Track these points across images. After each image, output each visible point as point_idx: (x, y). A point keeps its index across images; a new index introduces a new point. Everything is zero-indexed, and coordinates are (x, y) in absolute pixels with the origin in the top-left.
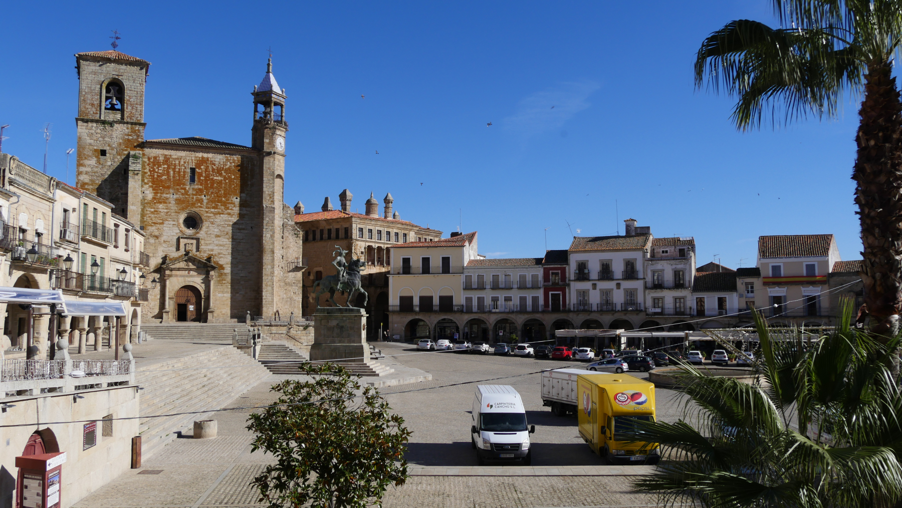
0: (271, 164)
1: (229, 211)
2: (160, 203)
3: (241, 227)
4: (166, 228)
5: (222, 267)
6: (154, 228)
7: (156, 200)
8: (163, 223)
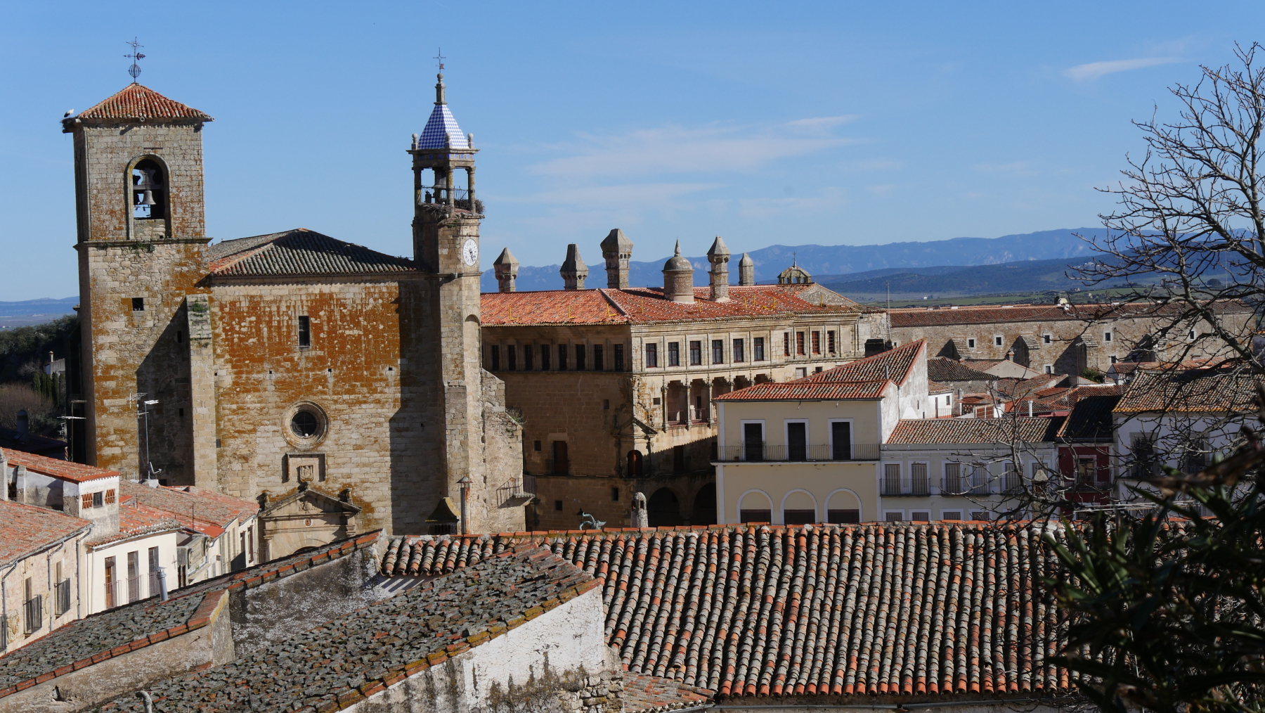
0: (455, 298)
1: (378, 396)
2: (248, 391)
3: (401, 425)
4: (261, 440)
5: (368, 508)
6: (239, 441)
7: (241, 387)
8: (254, 431)
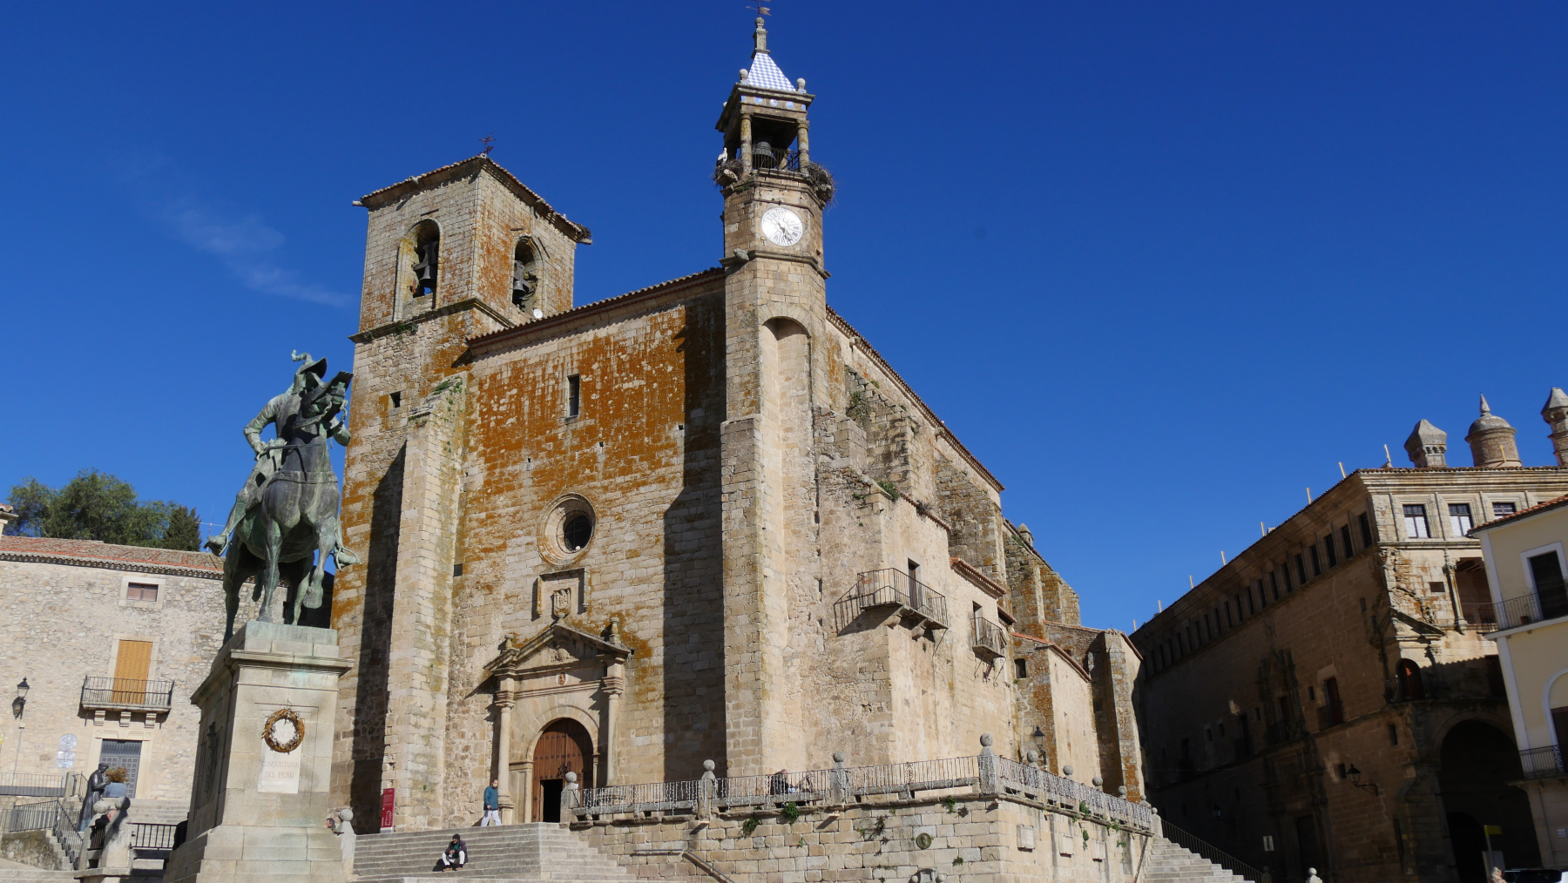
0: (746, 292)
2: (499, 491)
4: (511, 559)
5: (642, 649)
6: (484, 564)
7: (495, 486)
8: (504, 546)
